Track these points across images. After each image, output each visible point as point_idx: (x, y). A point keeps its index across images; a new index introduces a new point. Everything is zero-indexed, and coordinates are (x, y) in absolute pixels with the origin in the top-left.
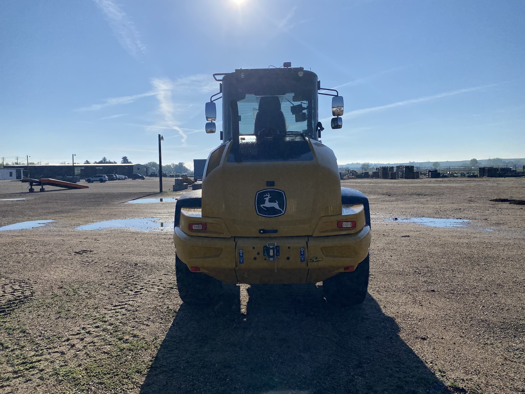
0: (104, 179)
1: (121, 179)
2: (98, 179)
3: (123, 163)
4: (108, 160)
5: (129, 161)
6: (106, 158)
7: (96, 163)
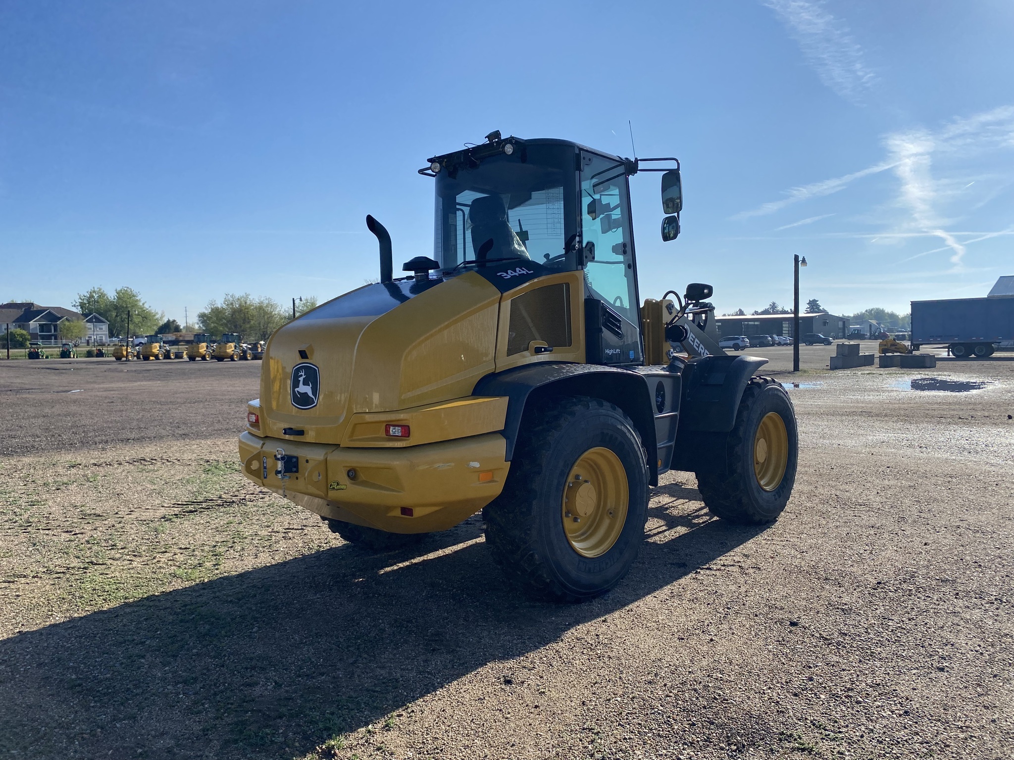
0: (741, 344)
1: (782, 343)
2: (731, 343)
3: (808, 313)
4: (780, 308)
5: (821, 308)
6: (777, 303)
7: (756, 313)
